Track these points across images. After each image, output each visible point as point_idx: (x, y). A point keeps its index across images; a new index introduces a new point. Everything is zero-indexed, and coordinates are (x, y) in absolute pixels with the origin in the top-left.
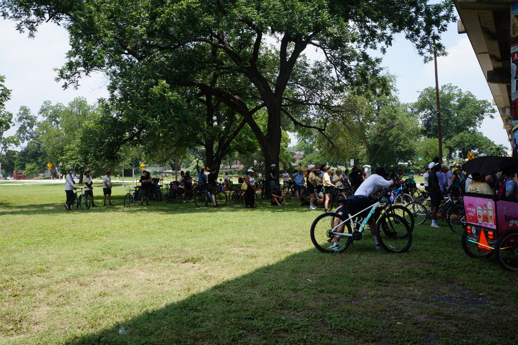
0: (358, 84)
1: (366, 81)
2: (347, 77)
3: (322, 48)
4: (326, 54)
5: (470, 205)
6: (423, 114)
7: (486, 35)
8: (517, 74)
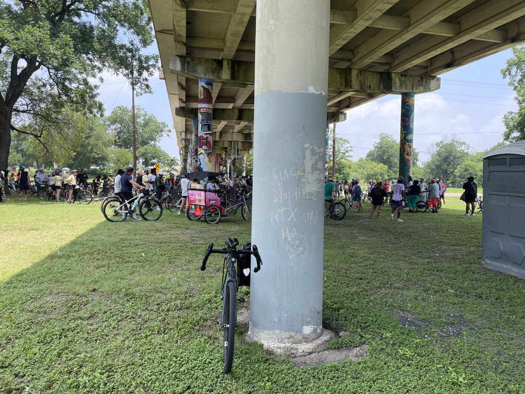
0: (77, 103)
1: (84, 101)
2: (66, 95)
3: (47, 67)
4: (49, 72)
6: (114, 127)
7: (179, 87)
8: (202, 120)
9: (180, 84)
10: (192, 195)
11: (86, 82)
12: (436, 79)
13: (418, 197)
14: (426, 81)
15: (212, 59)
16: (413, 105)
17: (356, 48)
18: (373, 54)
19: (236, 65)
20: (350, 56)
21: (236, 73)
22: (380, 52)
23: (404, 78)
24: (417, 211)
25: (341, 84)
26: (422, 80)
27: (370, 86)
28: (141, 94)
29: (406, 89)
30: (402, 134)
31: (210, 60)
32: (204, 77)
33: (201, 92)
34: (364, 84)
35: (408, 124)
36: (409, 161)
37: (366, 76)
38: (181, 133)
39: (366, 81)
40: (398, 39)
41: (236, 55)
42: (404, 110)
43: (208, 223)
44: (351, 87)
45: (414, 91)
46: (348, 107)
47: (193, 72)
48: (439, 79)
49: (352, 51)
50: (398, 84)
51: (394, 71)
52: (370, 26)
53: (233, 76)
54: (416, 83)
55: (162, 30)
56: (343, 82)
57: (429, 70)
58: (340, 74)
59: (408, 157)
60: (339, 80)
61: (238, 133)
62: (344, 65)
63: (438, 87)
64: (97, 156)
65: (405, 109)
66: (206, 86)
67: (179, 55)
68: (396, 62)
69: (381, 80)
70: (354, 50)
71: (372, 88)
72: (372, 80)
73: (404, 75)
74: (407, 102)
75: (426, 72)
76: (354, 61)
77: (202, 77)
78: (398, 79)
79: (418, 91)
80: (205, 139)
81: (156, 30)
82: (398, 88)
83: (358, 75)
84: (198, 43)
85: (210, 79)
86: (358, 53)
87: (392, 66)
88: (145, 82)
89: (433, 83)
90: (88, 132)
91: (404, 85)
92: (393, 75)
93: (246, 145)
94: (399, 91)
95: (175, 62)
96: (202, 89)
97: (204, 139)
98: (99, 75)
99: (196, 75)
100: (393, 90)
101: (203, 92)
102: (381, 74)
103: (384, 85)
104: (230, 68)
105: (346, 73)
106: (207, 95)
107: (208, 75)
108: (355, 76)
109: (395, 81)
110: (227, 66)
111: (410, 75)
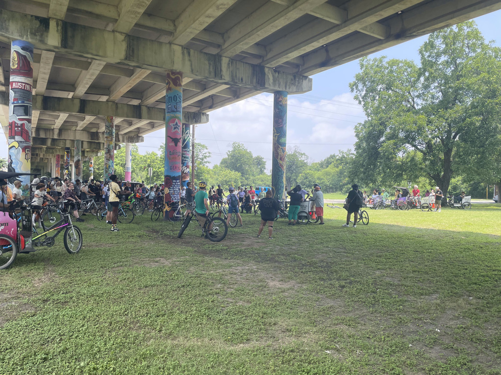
8: (15, 99)
12: (308, 79)
13: (299, 207)
14: (298, 81)
15: (32, 16)
16: (286, 105)
17: (227, 32)
19: (69, 29)
20: (218, 40)
21: (70, 40)
23: (277, 74)
24: (298, 223)
25: (210, 72)
26: (295, 78)
27: (242, 79)
29: (279, 87)
30: (274, 136)
31: (29, 17)
32: (19, 38)
33: (14, 59)
34: (236, 76)
35: (282, 126)
36: (283, 167)
37: (238, 67)
39: (238, 72)
41: (67, 16)
42: (277, 110)
44: (221, 78)
45: (287, 90)
46: (211, 107)
47: (1, 30)
48: (311, 80)
49: (222, 35)
50: (271, 81)
51: (267, 66)
53: (65, 43)
54: (289, 81)
56: (211, 69)
57: (300, 70)
58: (209, 59)
59: (281, 162)
60: (208, 67)
61: (82, 132)
62: (214, 51)
63: (310, 89)
65: (279, 109)
66: (21, 52)
68: (269, 56)
69: (253, 73)
70: (224, 33)
71: (244, 82)
72: (244, 72)
73: (277, 70)
74: (281, 101)
75: (298, 71)
76: (223, 47)
77: (16, 38)
78: (271, 74)
79: (291, 90)
80: (19, 127)
82: (271, 85)
83: (229, 64)
85: (29, 43)
86: (229, 37)
87: (265, 59)
89: (305, 83)
91: (277, 82)
92: (266, 70)
94: (272, 88)
96: (15, 55)
99: (6, 35)
100: (266, 86)
101: (16, 59)
102: (253, 66)
103: (256, 80)
104: (60, 31)
105: (215, 60)
106: (23, 65)
107: (25, 37)
108: (226, 65)
109: (268, 76)
110: (56, 28)
111: (283, 72)
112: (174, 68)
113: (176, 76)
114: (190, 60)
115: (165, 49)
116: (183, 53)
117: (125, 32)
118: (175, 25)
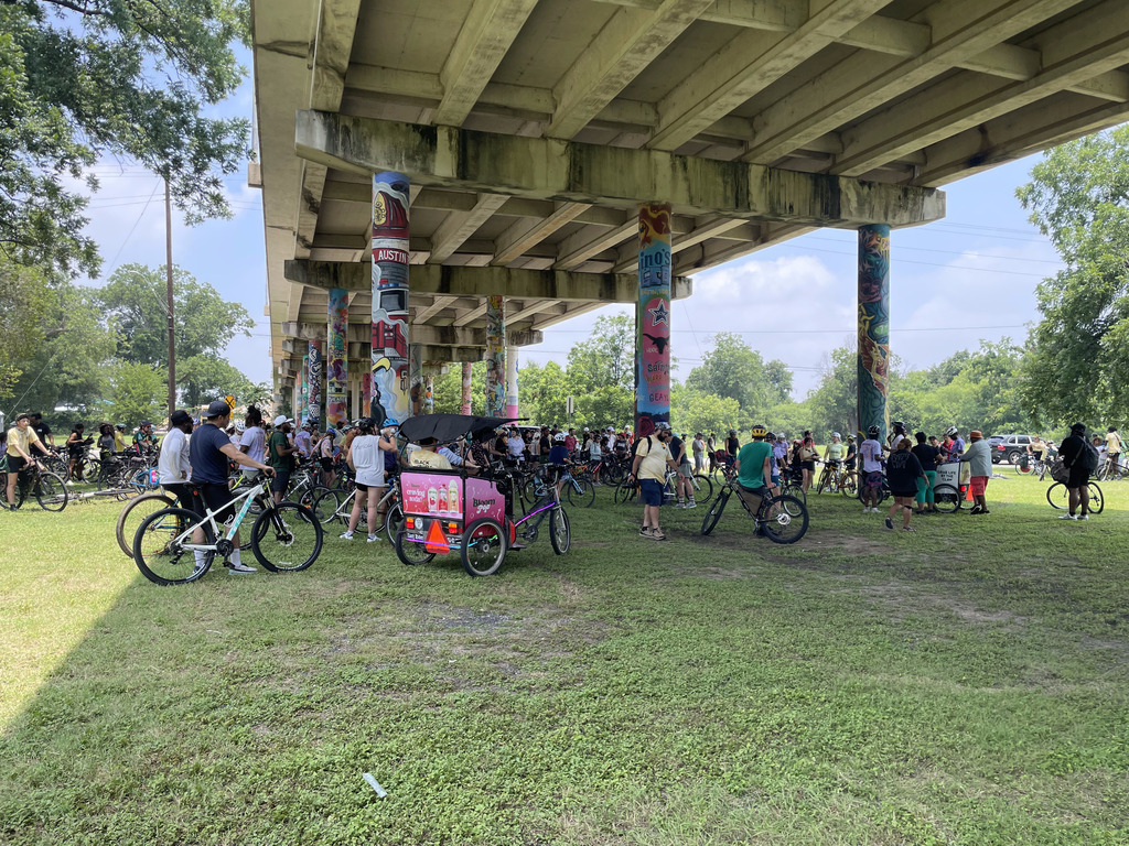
0: (27, 241)
5: (413, 486)
6: (114, 313)
7: (304, 203)
8: (383, 281)
9: (307, 197)
10: (414, 487)
11: (52, 190)
12: (935, 194)
14: (914, 199)
15: (407, 125)
16: (887, 252)
17: (761, 113)
18: (817, 122)
19: (470, 143)
20: (743, 131)
21: (471, 163)
22: (838, 118)
23: (866, 189)
24: (934, 511)
25: (726, 200)
26: (906, 195)
27: (791, 207)
28: (200, 219)
29: (871, 215)
30: (861, 322)
31: (404, 127)
32: (388, 168)
33: (378, 207)
34: (779, 200)
35: (878, 299)
36: (883, 387)
37: (782, 182)
38: (287, 325)
39: (782, 193)
40: (897, 81)
41: (470, 117)
42: (867, 266)
43: (473, 575)
44: (745, 211)
45: (890, 221)
46: (698, 264)
47: (357, 156)
48: (941, 196)
49: (750, 120)
50: (854, 204)
51: (846, 173)
52: (839, 41)
53: (463, 170)
54: (893, 202)
55: (275, 42)
57: (917, 175)
58: (724, 174)
59: (878, 378)
61: (424, 327)
62: (730, 154)
63: (941, 213)
64: (73, 382)
65: (870, 263)
66: (393, 193)
67: (322, 107)
68: (849, 153)
69: (815, 192)
70: (753, 117)
71: (796, 212)
72: (796, 192)
73: (863, 182)
74: (875, 246)
75: (913, 178)
76: (753, 145)
77: (383, 168)
78: (853, 190)
79: (897, 221)
80: (391, 331)
81: (259, 41)
82: (854, 212)
83: (763, 178)
84: (372, 82)
85: (404, 175)
86: (766, 124)
87: (839, 160)
88: (212, 189)
89: (929, 203)
90: (53, 324)
91: (867, 206)
92: (843, 182)
93: (439, 354)
94: (855, 219)
95: (309, 126)
96: (382, 200)
97: (389, 331)
98: (86, 171)
99: (366, 164)
100: (843, 216)
101: (383, 207)
102: (815, 178)
103: (822, 207)
104: (454, 148)
105: (736, 171)
106: (396, 216)
107: (397, 165)
108: (758, 181)
109: (847, 195)
110: (447, 143)
111: (880, 184)
112: (656, 199)
113: (660, 213)
114: (686, 179)
115: (639, 161)
116: (673, 167)
117: (566, 137)
118: (657, 112)
